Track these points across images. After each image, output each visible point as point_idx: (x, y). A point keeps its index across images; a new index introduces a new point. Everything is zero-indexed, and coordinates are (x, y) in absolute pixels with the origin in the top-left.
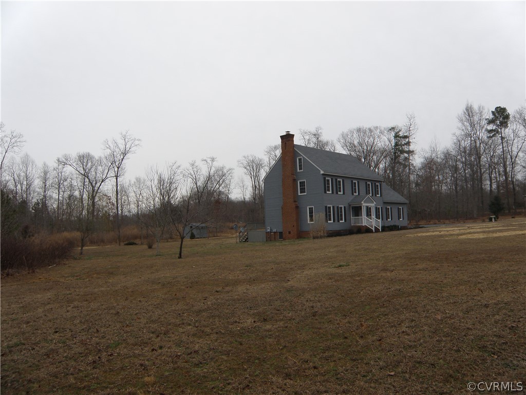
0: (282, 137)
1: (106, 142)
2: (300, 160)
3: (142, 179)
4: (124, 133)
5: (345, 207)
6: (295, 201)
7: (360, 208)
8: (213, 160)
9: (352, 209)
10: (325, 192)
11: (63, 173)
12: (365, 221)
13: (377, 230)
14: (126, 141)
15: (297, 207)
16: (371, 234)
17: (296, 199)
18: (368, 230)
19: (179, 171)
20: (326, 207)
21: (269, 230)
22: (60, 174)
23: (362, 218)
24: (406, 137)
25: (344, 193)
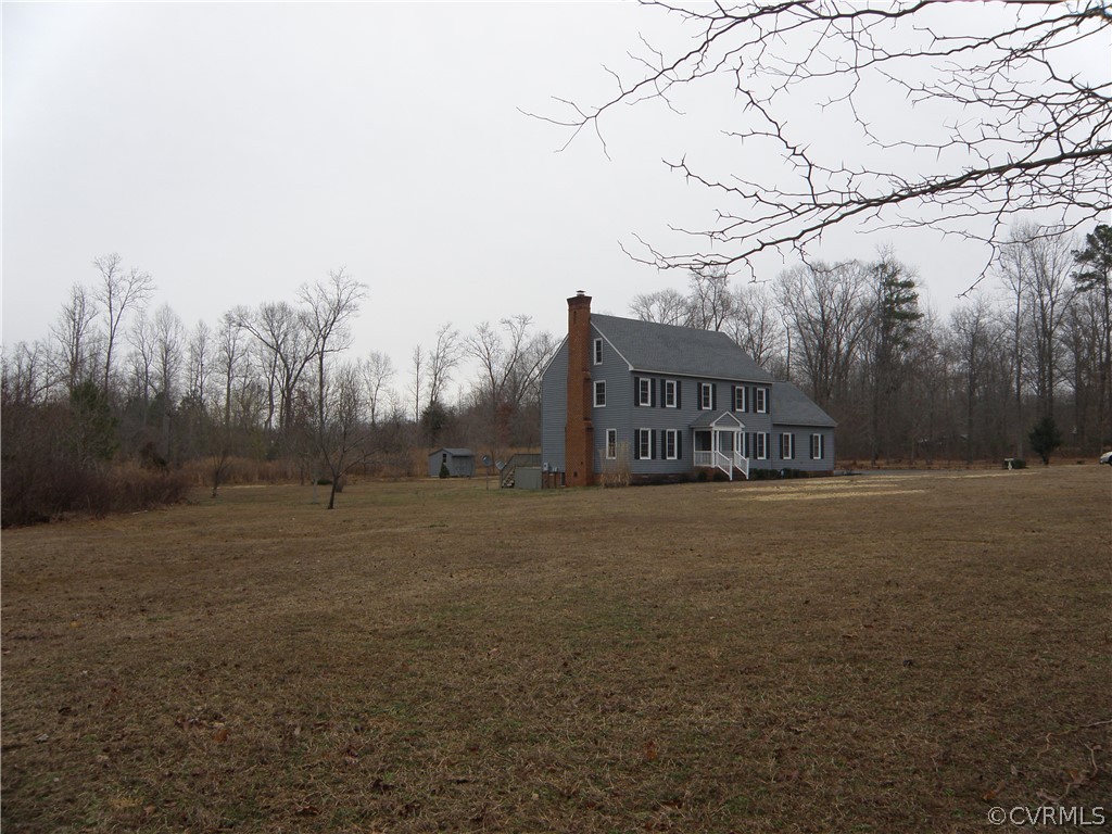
0: (571, 301)
1: (304, 287)
2: (599, 343)
3: (382, 356)
4: (337, 273)
5: (679, 433)
6: (586, 419)
7: (708, 434)
8: (524, 321)
9: (697, 435)
10: (637, 404)
11: (237, 342)
12: (717, 459)
13: (738, 476)
14: (341, 287)
15: (590, 430)
16: (726, 484)
17: (588, 414)
18: (719, 477)
19: (455, 343)
20: (637, 432)
21: (546, 469)
22: (231, 342)
23: (710, 454)
24: (909, 285)
25: (679, 406)
